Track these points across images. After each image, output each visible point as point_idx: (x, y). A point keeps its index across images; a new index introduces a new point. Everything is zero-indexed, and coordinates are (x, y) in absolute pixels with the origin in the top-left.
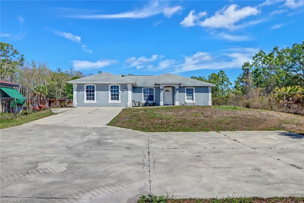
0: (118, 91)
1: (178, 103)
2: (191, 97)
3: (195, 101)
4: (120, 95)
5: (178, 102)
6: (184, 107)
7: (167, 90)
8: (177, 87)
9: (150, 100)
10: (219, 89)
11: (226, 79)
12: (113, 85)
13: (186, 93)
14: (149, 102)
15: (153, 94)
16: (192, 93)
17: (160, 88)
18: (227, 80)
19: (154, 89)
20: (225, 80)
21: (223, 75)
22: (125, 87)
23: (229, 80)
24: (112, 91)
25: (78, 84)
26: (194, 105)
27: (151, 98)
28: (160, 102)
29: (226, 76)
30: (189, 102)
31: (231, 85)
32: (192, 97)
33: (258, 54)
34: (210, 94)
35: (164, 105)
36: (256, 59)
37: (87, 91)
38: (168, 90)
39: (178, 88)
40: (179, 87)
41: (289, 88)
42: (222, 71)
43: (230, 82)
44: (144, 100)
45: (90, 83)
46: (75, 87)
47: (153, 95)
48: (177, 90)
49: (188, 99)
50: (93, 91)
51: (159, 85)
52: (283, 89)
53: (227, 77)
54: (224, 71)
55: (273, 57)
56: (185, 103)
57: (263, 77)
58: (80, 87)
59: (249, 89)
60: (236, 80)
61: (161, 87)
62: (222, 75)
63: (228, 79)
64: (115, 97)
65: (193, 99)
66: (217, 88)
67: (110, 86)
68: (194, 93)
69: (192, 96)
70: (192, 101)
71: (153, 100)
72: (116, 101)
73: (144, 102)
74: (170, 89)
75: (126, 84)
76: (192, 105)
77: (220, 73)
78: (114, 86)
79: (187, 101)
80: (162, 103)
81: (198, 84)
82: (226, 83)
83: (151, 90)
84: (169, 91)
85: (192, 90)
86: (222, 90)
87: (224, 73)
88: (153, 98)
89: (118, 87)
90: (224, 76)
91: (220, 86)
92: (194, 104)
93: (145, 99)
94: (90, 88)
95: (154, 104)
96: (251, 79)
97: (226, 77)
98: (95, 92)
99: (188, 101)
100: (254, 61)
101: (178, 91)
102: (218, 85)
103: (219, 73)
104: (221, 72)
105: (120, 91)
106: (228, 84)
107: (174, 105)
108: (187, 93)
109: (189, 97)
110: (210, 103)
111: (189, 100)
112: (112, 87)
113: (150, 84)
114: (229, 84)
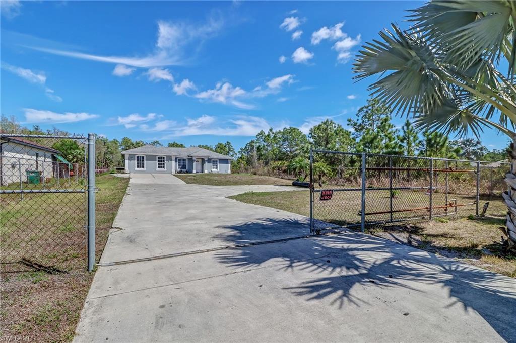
0: (164, 161)
1: (206, 171)
3: (219, 170)
4: (165, 165)
6: (210, 174)
7: (198, 161)
8: (206, 159)
12: (160, 156)
14: (183, 170)
16: (217, 164)
19: (187, 160)
22: (170, 158)
24: (159, 161)
25: (130, 155)
27: (184, 167)
34: (230, 165)
35: (196, 173)
36: (258, 137)
37: (138, 161)
40: (208, 159)
41: (280, 162)
45: (141, 154)
46: (127, 157)
47: (186, 165)
48: (206, 161)
49: (213, 168)
50: (143, 161)
51: (192, 157)
52: (276, 162)
55: (270, 137)
57: (263, 152)
58: (131, 157)
61: (194, 159)
64: (162, 166)
65: (217, 169)
67: (157, 157)
69: (217, 166)
71: (186, 169)
72: (163, 169)
73: (179, 170)
74: (200, 161)
75: (171, 156)
76: (217, 173)
79: (213, 170)
80: (194, 171)
81: (221, 157)
83: (184, 160)
85: (217, 161)
88: (186, 167)
89: (164, 158)
92: (218, 172)
93: (179, 168)
94: (140, 158)
95: (187, 172)
96: (255, 153)
98: (145, 161)
100: (257, 139)
101: (207, 163)
105: (166, 162)
107: (202, 172)
108: (213, 164)
109: (214, 167)
110: (229, 172)
111: (215, 169)
112: (159, 158)
113: (184, 155)
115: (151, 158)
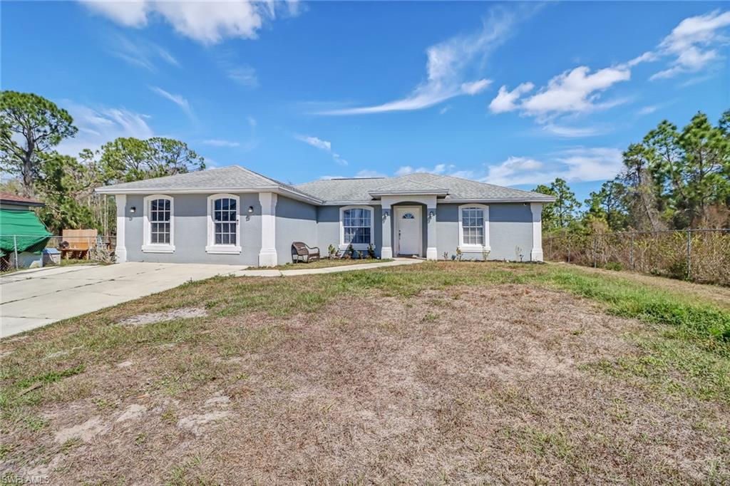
0: (233, 216)
1: (436, 251)
2: (477, 235)
3: (488, 247)
4: (238, 227)
5: (435, 248)
7: (406, 215)
8: (432, 205)
9: (362, 242)
10: (553, 214)
11: (568, 195)
12: (221, 197)
13: (461, 223)
14: (357, 247)
15: (370, 225)
16: (481, 222)
17: (383, 208)
18: (570, 197)
19: (372, 209)
20: (566, 198)
21: (563, 187)
22: (252, 204)
23: (574, 197)
24: (217, 216)
25: (128, 196)
26: (485, 257)
27: (363, 235)
28: (383, 248)
29: (568, 189)
30: (470, 248)
31: (579, 207)
32: (482, 233)
33: (658, 130)
34: (537, 226)
35: (400, 255)
37: (153, 217)
38: (410, 215)
39: (435, 207)
40: (438, 204)
42: (560, 180)
43: (577, 200)
44: (345, 242)
45: (162, 194)
46: (121, 204)
47: (369, 229)
48: (432, 212)
49: (466, 240)
50: (168, 218)
51: (380, 199)
53: (571, 191)
54: (563, 179)
56: (459, 252)
58: (134, 208)
59: (643, 212)
60: (588, 199)
61: (386, 205)
62: (561, 187)
63: (574, 194)
64: (226, 233)
65: (482, 241)
66: (550, 212)
67: (210, 201)
68: (487, 224)
69: (482, 231)
70: (479, 246)
71: (369, 242)
72: (230, 248)
73: (343, 246)
74: (416, 211)
75: (257, 194)
76: (481, 258)
77: (555, 184)
78: (224, 199)
79: (464, 246)
80: (387, 252)
81: (499, 195)
82: (567, 203)
83: (363, 213)
84: (412, 217)
85: (481, 214)
86: (561, 216)
87: (564, 184)
88: (369, 237)
89: (233, 204)
90: (565, 189)
91: (555, 209)
92: (485, 255)
93: (346, 240)
94: (161, 207)
96: (647, 186)
97: (568, 191)
98: (172, 218)
99: (467, 245)
101: (434, 218)
102: (551, 208)
103: (553, 184)
104: (557, 182)
105: (238, 217)
106: (572, 206)
107: (425, 256)
108: (465, 222)
109: (470, 234)
110: (537, 253)
111: (471, 243)
112: (217, 203)
113: (361, 197)
114: (574, 205)
115: (193, 205)
